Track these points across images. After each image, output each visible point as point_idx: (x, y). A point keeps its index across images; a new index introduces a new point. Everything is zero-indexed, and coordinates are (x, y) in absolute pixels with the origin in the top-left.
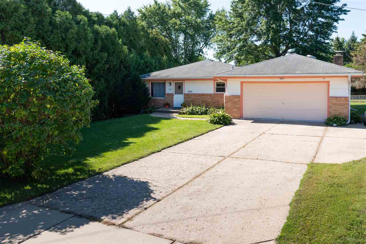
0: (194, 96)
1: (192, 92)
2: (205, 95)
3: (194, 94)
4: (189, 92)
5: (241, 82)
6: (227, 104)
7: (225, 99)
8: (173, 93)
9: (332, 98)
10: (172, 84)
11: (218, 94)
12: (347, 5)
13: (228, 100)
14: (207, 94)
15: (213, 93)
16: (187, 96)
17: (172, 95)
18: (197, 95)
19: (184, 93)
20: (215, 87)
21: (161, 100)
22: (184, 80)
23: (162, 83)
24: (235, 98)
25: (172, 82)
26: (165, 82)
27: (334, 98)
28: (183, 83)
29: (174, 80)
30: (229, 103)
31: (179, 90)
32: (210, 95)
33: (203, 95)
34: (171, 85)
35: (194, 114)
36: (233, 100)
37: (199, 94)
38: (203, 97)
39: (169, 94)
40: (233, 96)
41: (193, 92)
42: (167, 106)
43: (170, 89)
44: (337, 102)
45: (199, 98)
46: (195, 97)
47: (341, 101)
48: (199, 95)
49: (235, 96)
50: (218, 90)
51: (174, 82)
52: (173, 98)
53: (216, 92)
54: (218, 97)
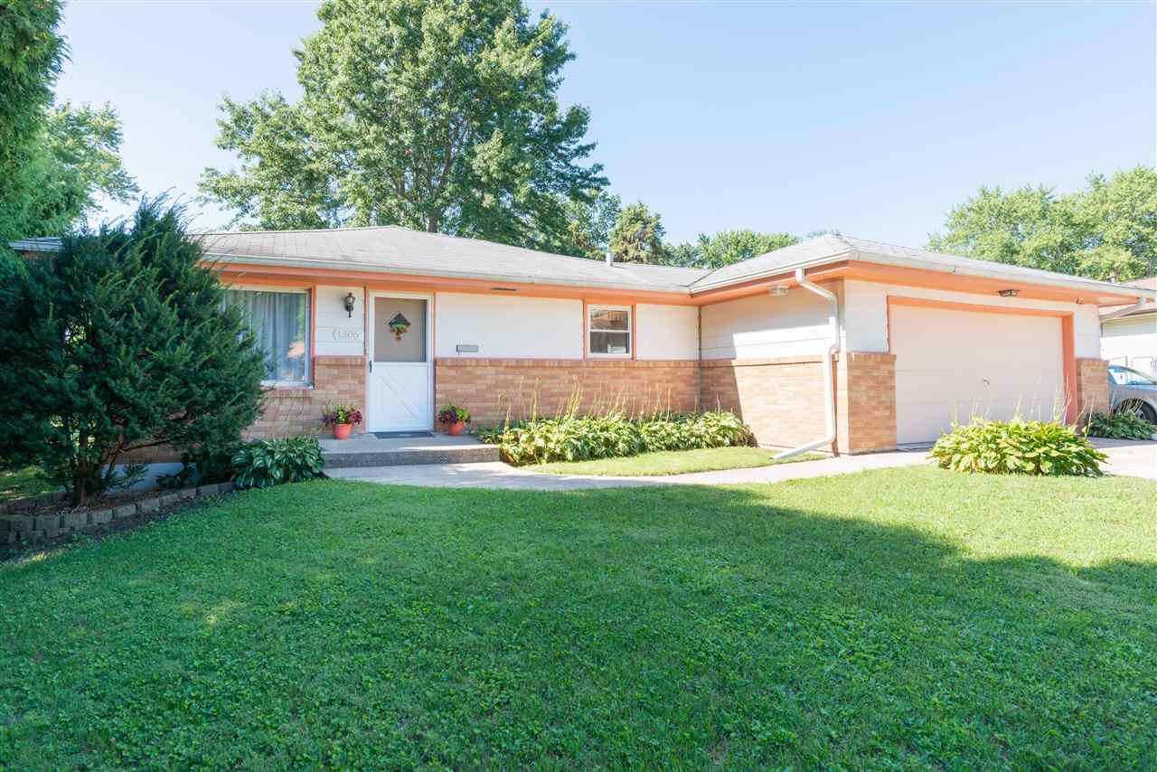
0: (492, 370)
1: (475, 349)
2: (547, 364)
3: (495, 363)
4: (458, 349)
5: (886, 297)
6: (855, 388)
8: (361, 354)
10: (358, 305)
11: (606, 362)
14: (559, 361)
15: (581, 357)
16: (453, 372)
17: (353, 368)
18: (513, 364)
19: (430, 357)
20: (589, 329)
25: (357, 292)
26: (311, 289)
28: (425, 302)
32: (573, 366)
33: (539, 364)
34: (349, 308)
36: (875, 373)
38: (535, 372)
39: (339, 363)
40: (874, 354)
41: (484, 353)
42: (345, 430)
43: (341, 334)
45: (521, 380)
46: (497, 373)
48: (519, 365)
49: (878, 354)
50: (599, 343)
51: (373, 295)
52: (362, 381)
53: (593, 350)
54: (609, 373)
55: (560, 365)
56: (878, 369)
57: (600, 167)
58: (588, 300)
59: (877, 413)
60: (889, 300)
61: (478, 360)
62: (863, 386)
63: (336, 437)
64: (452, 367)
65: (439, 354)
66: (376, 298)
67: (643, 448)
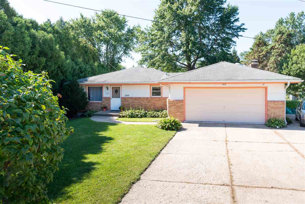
0: (131, 100)
1: (128, 95)
2: (141, 98)
3: (131, 98)
4: (126, 95)
5: (184, 87)
6: (170, 108)
7: (169, 103)
8: (110, 97)
9: (270, 102)
10: (109, 88)
11: (154, 97)
12: (244, 25)
13: (172, 105)
14: (144, 98)
15: (150, 97)
16: (124, 100)
17: (109, 99)
18: (135, 98)
20: (152, 91)
21: (98, 103)
22: (121, 85)
23: (99, 88)
24: (178, 102)
25: (109, 86)
26: (103, 86)
27: (273, 102)
28: (120, 87)
29: (111, 85)
30: (173, 107)
31: (116, 94)
32: (147, 98)
33: (139, 98)
34: (108, 89)
35: (134, 117)
36: (177, 105)
37: (136, 98)
38: (139, 100)
39: (106, 98)
40: (176, 100)
41: (130, 96)
42: (105, 110)
43: (107, 93)
44: (275, 106)
45: (136, 101)
46: (132, 100)
47: (278, 105)
48: (136, 99)
49: (178, 100)
50: (153, 94)
52: (110, 101)
53: (152, 95)
54: (155, 100)
57: (243, 24)
58: (151, 85)
61: (128, 98)
63: (103, 111)
64: (124, 99)
65: (122, 97)
66: (112, 87)
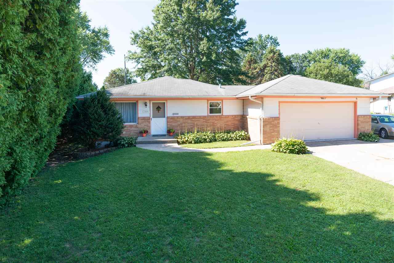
1: (178, 114)
2: (197, 117)
3: (182, 117)
4: (173, 114)
6: (265, 127)
7: (263, 122)
8: (149, 116)
10: (148, 104)
13: (267, 123)
14: (200, 116)
15: (207, 115)
16: (172, 120)
17: (148, 120)
18: (187, 118)
19: (166, 116)
20: (209, 108)
21: (131, 126)
22: (167, 99)
23: (133, 104)
24: (275, 120)
25: (148, 102)
26: (137, 102)
28: (164, 103)
29: (150, 99)
31: (159, 112)
32: (204, 117)
33: (194, 117)
34: (146, 105)
36: (273, 123)
37: (190, 116)
38: (193, 119)
39: (144, 118)
40: (272, 118)
41: (179, 115)
42: (145, 135)
43: (143, 111)
44: (364, 120)
45: (189, 121)
46: (183, 120)
47: (366, 119)
48: (189, 118)
49: (275, 118)
50: (212, 111)
51: (152, 102)
52: (149, 122)
53: (210, 113)
54: (215, 119)
55: (200, 117)
56: (274, 122)
58: (208, 100)
59: (273, 134)
60: (279, 102)
61: (178, 117)
62: (268, 126)
63: (143, 136)
64: (171, 119)
65: (168, 116)
66: (153, 103)
67: (215, 140)
